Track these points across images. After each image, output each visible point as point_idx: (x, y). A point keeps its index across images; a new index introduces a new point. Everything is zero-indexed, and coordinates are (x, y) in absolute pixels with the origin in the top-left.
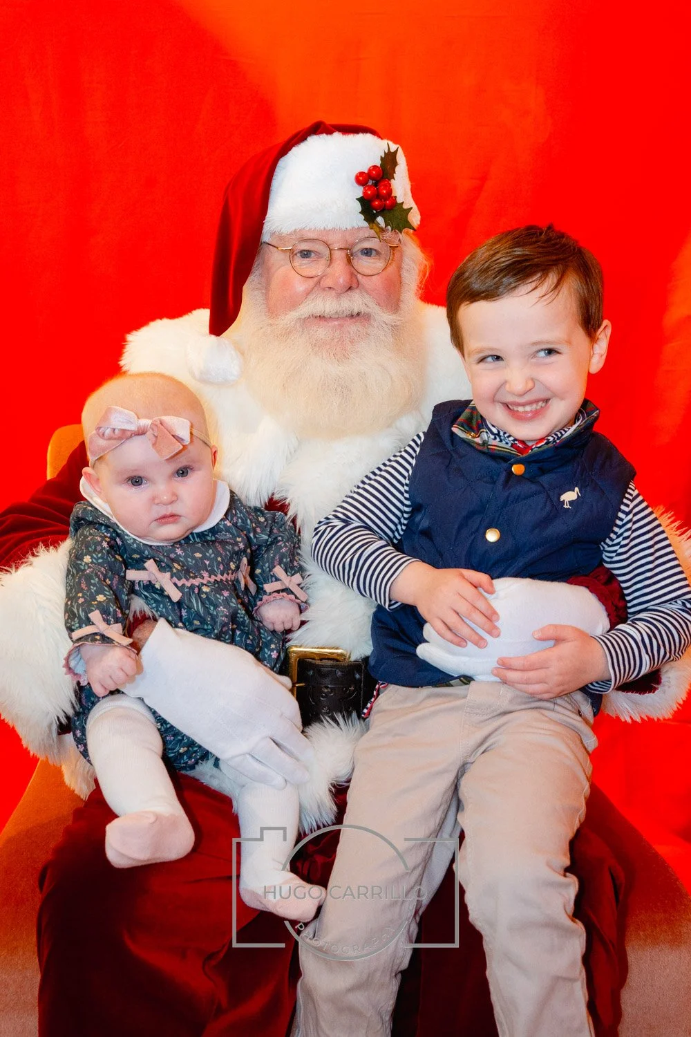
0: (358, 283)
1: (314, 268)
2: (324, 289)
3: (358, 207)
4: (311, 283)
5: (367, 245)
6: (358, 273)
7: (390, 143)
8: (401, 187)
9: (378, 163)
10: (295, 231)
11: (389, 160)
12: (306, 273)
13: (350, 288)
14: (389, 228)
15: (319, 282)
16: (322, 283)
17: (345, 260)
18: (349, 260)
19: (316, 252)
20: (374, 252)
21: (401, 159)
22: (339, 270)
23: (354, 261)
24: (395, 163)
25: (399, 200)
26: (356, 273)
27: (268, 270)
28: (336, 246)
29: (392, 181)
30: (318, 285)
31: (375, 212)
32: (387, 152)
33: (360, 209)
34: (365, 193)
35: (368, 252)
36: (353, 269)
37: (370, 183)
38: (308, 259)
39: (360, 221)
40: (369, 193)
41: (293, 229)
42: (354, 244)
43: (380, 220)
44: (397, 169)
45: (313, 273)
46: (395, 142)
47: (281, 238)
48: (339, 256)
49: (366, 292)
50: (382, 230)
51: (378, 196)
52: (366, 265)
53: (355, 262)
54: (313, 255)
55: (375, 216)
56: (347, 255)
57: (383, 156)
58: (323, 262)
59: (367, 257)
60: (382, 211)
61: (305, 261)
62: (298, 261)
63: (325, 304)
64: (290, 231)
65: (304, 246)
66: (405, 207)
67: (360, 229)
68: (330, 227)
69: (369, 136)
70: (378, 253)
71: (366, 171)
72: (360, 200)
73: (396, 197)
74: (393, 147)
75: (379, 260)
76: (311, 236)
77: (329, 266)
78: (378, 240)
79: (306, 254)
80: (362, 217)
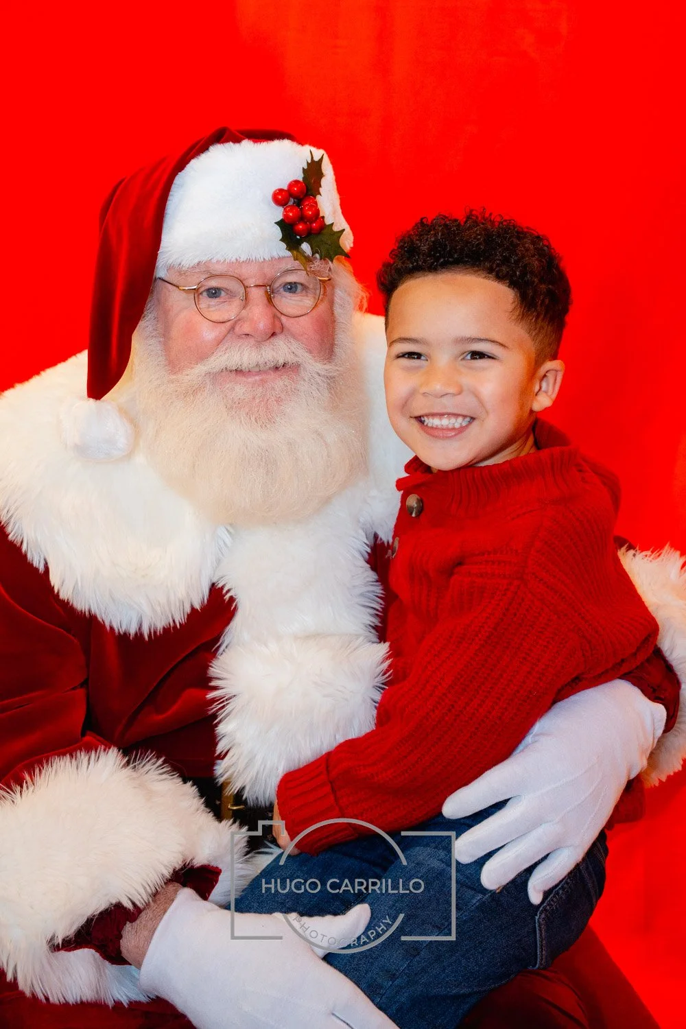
0: (283, 328)
1: (226, 310)
2: (239, 337)
3: (277, 232)
4: (223, 328)
5: (291, 278)
6: (282, 314)
7: (313, 149)
8: (329, 202)
9: (300, 177)
10: (199, 264)
11: (313, 171)
12: (215, 317)
13: (273, 334)
14: (317, 256)
15: (233, 328)
16: (237, 329)
17: (265, 300)
18: (270, 300)
19: (227, 290)
20: (299, 287)
21: (328, 168)
22: (258, 314)
23: (275, 299)
24: (320, 175)
25: (328, 221)
26: (279, 315)
27: (166, 312)
28: (251, 282)
29: (318, 197)
30: (232, 331)
31: (298, 237)
32: (309, 162)
33: (280, 236)
34: (284, 215)
35: (292, 288)
36: (275, 310)
37: (291, 202)
38: (217, 300)
39: (281, 249)
40: (291, 214)
41: (196, 261)
42: (274, 280)
43: (305, 247)
44: (324, 182)
45: (225, 317)
46: (319, 147)
47: (181, 273)
48: (257, 295)
49: (294, 337)
50: (309, 260)
51: (302, 218)
52: (290, 303)
53: (276, 301)
54: (223, 293)
55: (299, 243)
56: (266, 292)
57: (306, 167)
58: (236, 304)
59: (291, 294)
60: (309, 236)
61: (214, 301)
62: (205, 301)
63: (243, 355)
64: (192, 265)
65: (213, 283)
66: (335, 229)
67: (280, 259)
68: (243, 258)
69: (286, 143)
70: (305, 287)
71: (286, 188)
72: (279, 223)
73: (323, 217)
74: (318, 153)
75: (307, 296)
76: (219, 269)
77: (244, 307)
78: (305, 272)
79: (214, 293)
80: (284, 245)
